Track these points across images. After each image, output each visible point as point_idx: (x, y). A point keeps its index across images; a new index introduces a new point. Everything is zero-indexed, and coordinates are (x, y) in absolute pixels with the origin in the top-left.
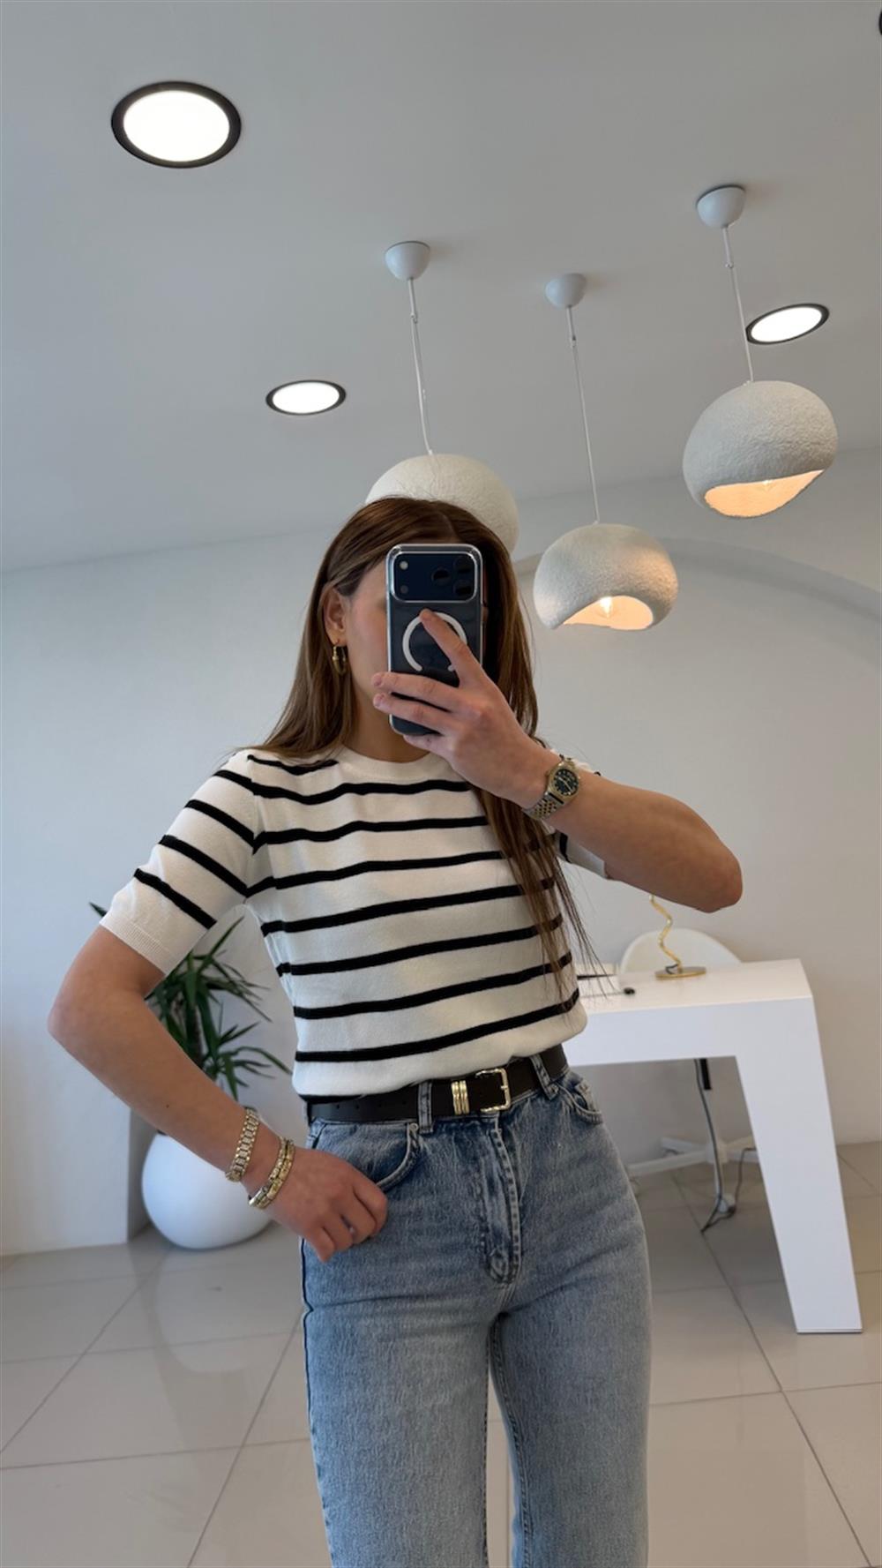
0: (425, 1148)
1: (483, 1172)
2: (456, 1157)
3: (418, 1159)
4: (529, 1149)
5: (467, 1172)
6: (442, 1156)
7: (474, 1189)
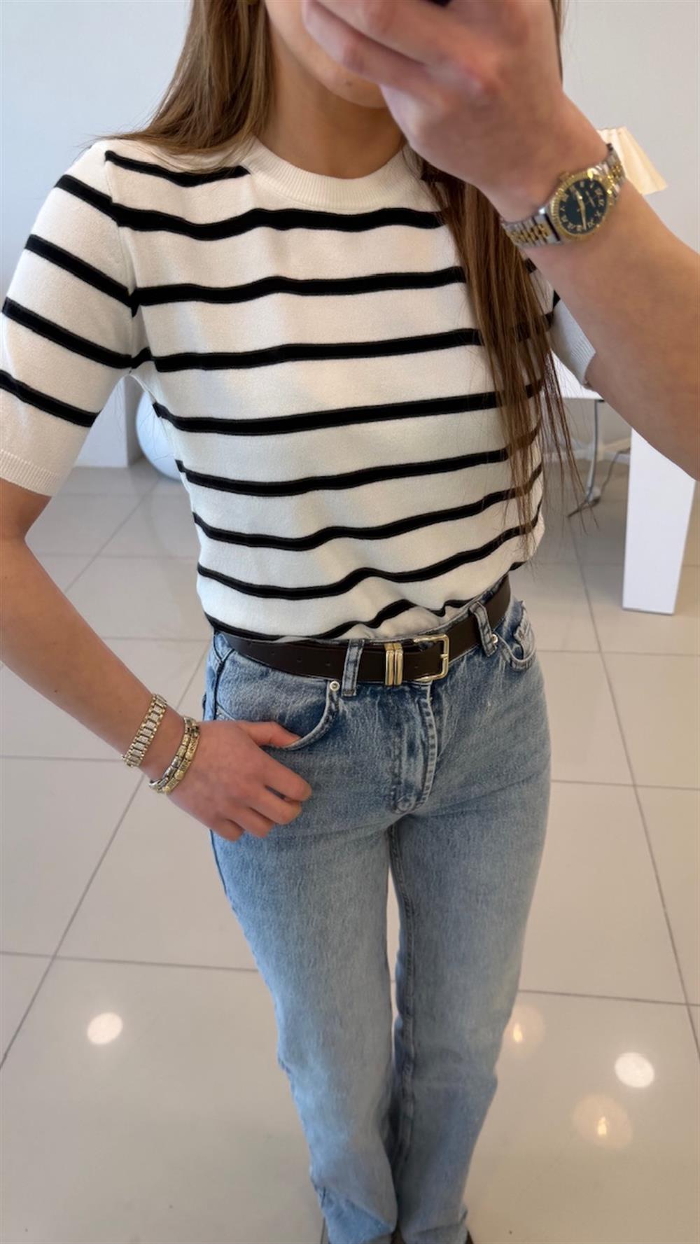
0: (344, 713)
1: (405, 738)
2: (377, 723)
3: (336, 722)
4: (457, 711)
5: (388, 737)
6: (363, 721)
7: (392, 753)
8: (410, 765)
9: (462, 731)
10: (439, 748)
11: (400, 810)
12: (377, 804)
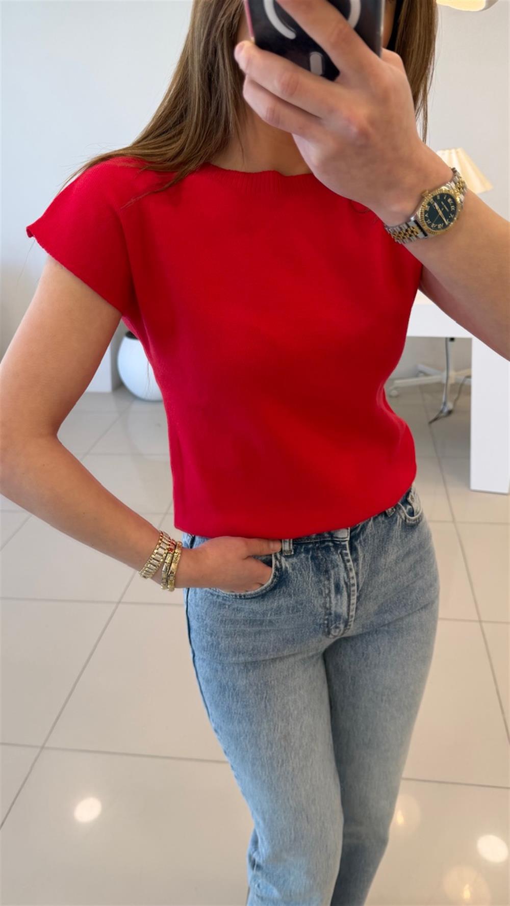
0: (286, 568)
1: (332, 581)
2: (311, 572)
3: (281, 576)
4: (368, 557)
5: (320, 581)
6: (300, 572)
7: (324, 591)
8: (337, 600)
9: (373, 572)
10: (358, 586)
11: (332, 635)
12: (315, 631)
